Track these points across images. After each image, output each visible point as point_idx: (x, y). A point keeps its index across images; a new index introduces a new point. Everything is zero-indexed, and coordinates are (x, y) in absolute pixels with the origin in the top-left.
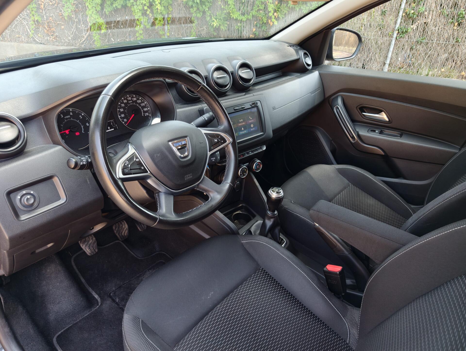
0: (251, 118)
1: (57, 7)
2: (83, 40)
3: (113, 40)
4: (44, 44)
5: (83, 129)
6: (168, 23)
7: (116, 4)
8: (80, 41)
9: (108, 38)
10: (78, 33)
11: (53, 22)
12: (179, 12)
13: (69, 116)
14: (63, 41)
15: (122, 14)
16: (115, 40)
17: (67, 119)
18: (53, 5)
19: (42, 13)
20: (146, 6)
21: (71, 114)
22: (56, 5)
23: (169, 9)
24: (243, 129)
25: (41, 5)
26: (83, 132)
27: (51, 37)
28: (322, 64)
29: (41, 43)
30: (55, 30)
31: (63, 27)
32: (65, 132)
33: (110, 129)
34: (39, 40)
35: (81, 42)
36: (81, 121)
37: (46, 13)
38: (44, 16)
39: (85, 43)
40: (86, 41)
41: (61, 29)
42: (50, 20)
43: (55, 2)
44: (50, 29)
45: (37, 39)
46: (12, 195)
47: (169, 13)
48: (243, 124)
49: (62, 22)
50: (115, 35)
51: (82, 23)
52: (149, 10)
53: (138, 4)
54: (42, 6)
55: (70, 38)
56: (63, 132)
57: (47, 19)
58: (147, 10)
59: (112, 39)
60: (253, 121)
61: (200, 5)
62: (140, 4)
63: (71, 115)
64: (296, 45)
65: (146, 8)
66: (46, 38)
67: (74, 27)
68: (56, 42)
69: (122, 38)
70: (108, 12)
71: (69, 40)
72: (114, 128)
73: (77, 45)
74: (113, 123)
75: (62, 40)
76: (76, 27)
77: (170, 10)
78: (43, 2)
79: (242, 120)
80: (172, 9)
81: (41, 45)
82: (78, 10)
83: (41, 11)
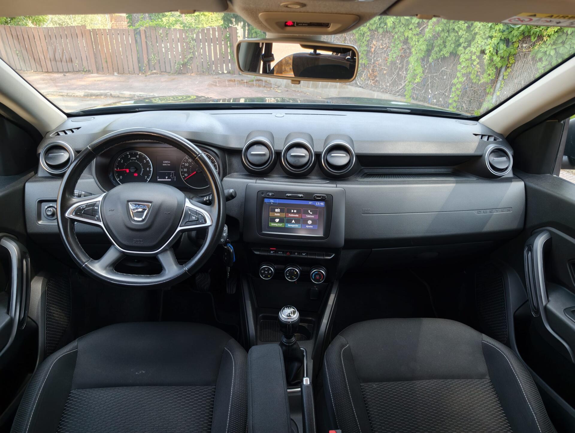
0: (311, 213)
1: (386, 51)
2: (400, 88)
3: (430, 92)
4: (362, 87)
5: (142, 172)
6: (503, 79)
7: (444, 51)
8: (397, 88)
9: (426, 89)
10: (398, 79)
11: (378, 66)
12: (523, 66)
13: (135, 158)
14: (381, 87)
15: (449, 63)
16: (432, 92)
17: (132, 160)
18: (383, 48)
19: (371, 56)
20: (475, 56)
21: (138, 157)
22: (385, 49)
23: (509, 60)
24: (293, 221)
25: (373, 48)
26: (141, 174)
27: (371, 81)
28: (552, 173)
29: (360, 87)
30: (377, 75)
31: (385, 72)
32: (126, 171)
33: (167, 179)
34: (360, 84)
35: (397, 90)
36: (143, 164)
37: (374, 56)
38: (371, 60)
39: (401, 91)
40: (402, 89)
41: (383, 74)
42: (376, 64)
43: (385, 46)
44: (373, 73)
45: (359, 82)
46: (43, 204)
47: (508, 66)
48: (295, 216)
49: (386, 67)
50: (434, 86)
51: (404, 69)
52: (478, 61)
53: (466, 52)
54: (373, 50)
55: (388, 84)
56: (124, 170)
57: (373, 63)
58: (474, 60)
59: (430, 90)
60: (313, 217)
61: (555, 59)
62: (468, 53)
63: (136, 158)
64: (501, 135)
65: (474, 57)
66: (366, 82)
67: (395, 73)
68: (375, 87)
69: (440, 91)
70: (432, 60)
71: (387, 86)
72: (172, 179)
73: (392, 93)
74: (172, 174)
75: (380, 85)
76: (398, 73)
77: (511, 62)
78: (375, 46)
79: (295, 211)
80: (514, 61)
81: (360, 88)
82: (405, 56)
83: (371, 54)
